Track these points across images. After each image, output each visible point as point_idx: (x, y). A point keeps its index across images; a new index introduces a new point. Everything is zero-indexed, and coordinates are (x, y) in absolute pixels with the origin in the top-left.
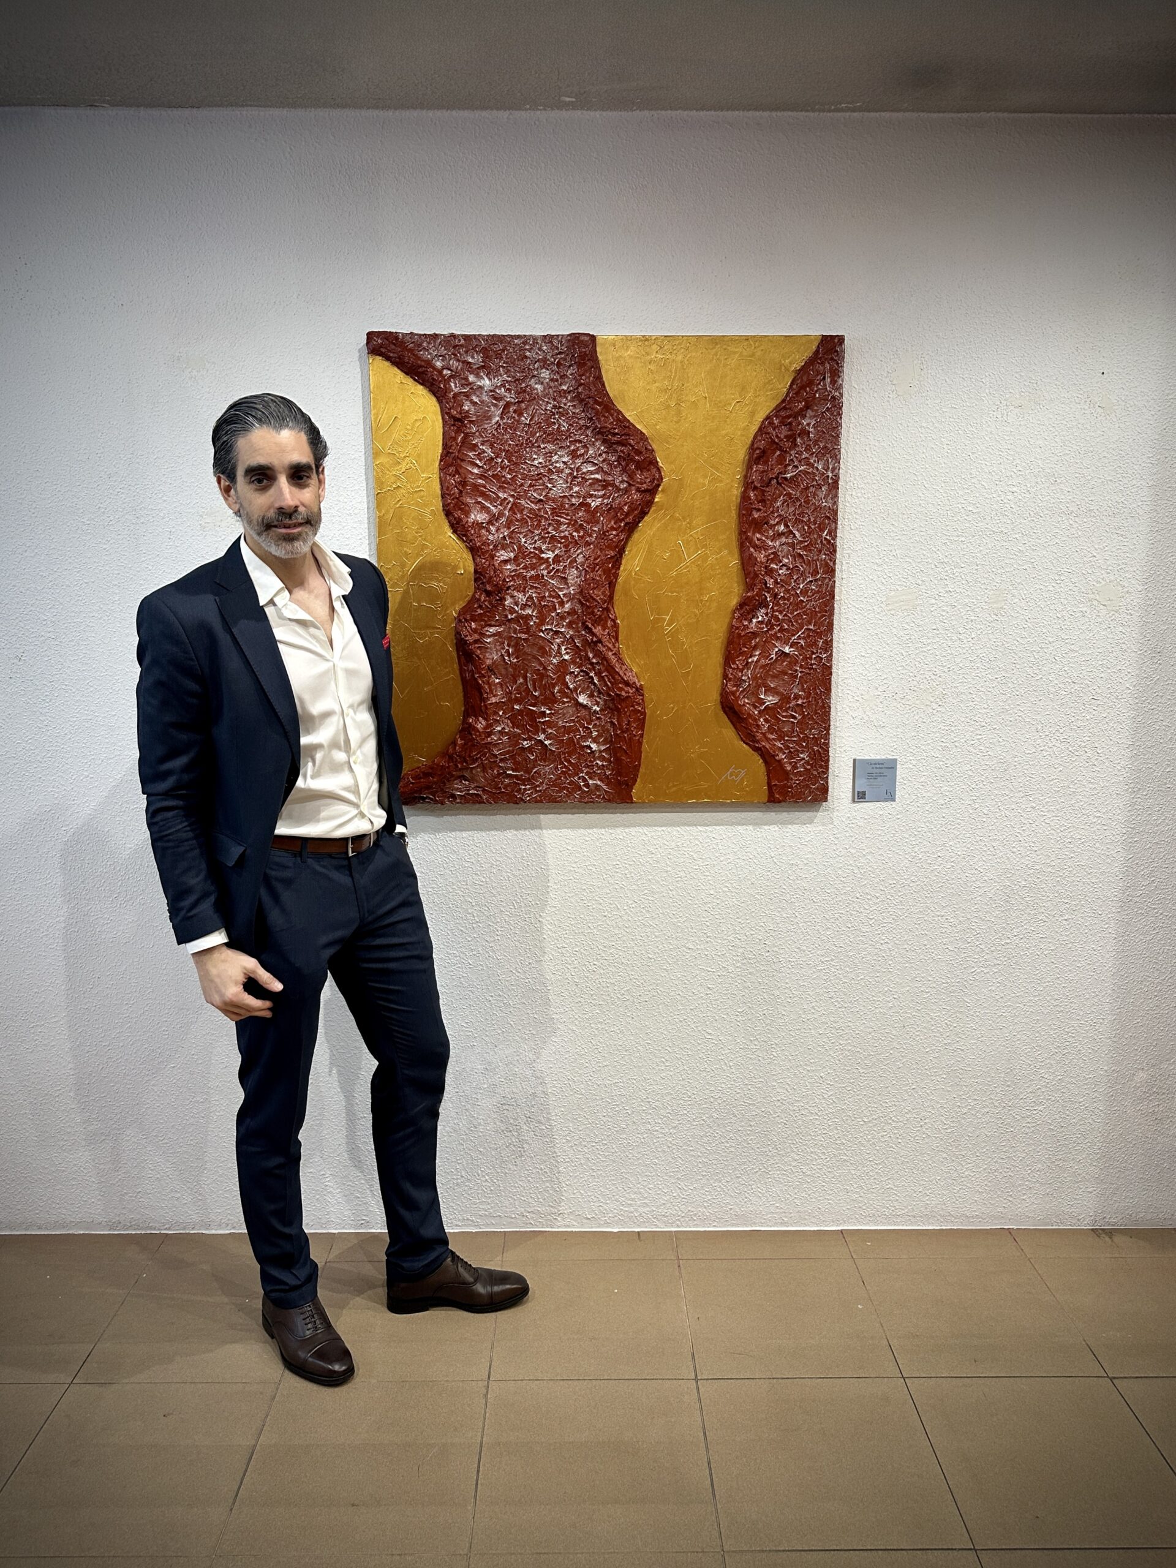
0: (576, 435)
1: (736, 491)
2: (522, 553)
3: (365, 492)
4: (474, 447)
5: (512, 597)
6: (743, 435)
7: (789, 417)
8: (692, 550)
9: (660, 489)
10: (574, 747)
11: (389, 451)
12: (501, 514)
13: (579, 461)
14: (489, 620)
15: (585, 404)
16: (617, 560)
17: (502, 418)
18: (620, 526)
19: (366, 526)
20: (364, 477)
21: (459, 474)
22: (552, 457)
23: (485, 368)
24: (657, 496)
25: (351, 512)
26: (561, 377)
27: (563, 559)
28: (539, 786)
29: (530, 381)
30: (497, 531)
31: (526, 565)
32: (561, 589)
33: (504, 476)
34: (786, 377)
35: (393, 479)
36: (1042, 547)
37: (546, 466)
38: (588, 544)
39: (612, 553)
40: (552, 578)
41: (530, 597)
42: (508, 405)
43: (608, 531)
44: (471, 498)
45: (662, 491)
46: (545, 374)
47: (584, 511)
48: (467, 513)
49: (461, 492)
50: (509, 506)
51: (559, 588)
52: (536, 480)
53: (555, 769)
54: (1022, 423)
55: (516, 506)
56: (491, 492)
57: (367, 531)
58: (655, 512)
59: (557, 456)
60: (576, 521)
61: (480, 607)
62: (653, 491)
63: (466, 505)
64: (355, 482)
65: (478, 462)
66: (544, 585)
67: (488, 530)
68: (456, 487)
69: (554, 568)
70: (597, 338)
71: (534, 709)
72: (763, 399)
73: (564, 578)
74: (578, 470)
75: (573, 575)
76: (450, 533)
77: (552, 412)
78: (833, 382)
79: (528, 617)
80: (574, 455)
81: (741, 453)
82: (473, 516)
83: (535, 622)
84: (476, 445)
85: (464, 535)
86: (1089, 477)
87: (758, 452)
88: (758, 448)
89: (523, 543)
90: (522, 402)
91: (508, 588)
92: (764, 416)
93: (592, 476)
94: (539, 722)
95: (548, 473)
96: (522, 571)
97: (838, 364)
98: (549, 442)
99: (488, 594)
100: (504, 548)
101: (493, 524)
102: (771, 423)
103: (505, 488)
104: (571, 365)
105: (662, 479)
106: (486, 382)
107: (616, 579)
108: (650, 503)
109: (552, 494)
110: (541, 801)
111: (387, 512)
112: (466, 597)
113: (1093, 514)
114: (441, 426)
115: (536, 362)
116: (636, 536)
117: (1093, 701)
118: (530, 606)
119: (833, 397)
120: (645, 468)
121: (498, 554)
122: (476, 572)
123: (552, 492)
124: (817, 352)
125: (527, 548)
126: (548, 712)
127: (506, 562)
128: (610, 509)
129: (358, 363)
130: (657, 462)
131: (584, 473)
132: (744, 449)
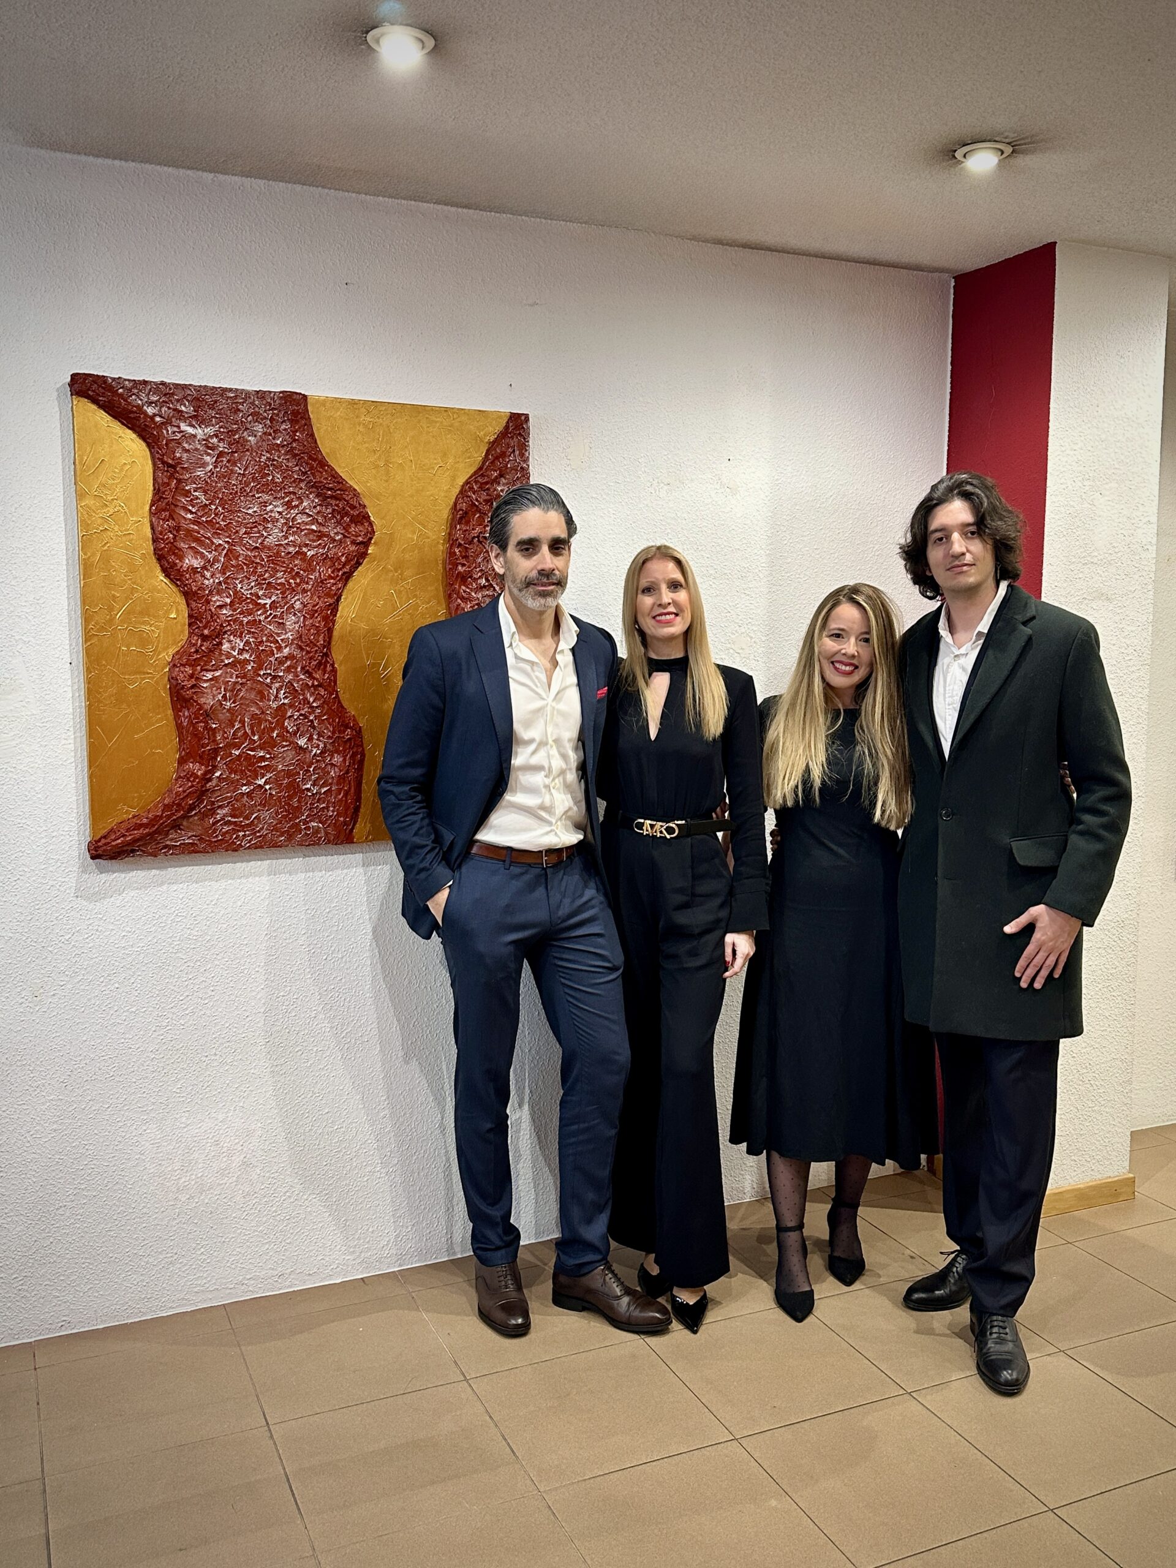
0: (290, 487)
1: (441, 548)
2: (238, 598)
3: (64, 533)
4: (187, 493)
5: (230, 641)
6: (446, 497)
7: (487, 483)
8: (404, 599)
9: (372, 542)
10: (294, 789)
11: (96, 493)
12: (216, 560)
13: (294, 512)
14: (205, 665)
15: (299, 459)
16: (334, 607)
17: (216, 467)
18: (338, 576)
19: (65, 567)
20: (62, 518)
21: (173, 519)
22: (267, 506)
23: (197, 419)
24: (370, 548)
25: (48, 553)
26: (274, 432)
27: (280, 605)
28: (259, 831)
29: (243, 433)
30: (212, 577)
31: (242, 610)
32: (278, 635)
33: (218, 523)
34: (481, 447)
35: (99, 521)
37: (261, 515)
38: (304, 591)
39: (331, 601)
40: (270, 623)
41: (247, 643)
42: (221, 455)
43: (326, 580)
44: (185, 543)
45: (374, 543)
46: (259, 428)
47: (301, 559)
48: (181, 558)
49: (175, 536)
50: (225, 552)
51: (276, 633)
52: (251, 528)
53: (276, 813)
54: (670, 498)
55: (231, 552)
56: (205, 537)
57: (65, 572)
58: (369, 562)
59: (271, 507)
60: (292, 569)
61: (197, 652)
62: (366, 544)
63: (180, 549)
64: (52, 523)
65: (190, 508)
66: (261, 631)
67: (203, 576)
68: (170, 532)
69: (271, 614)
70: (309, 397)
71: (252, 753)
72: (461, 466)
73: (283, 623)
74: (294, 519)
75: (290, 621)
76: (162, 577)
77: (265, 464)
78: (522, 455)
79: (247, 661)
80: (289, 505)
81: (445, 513)
82: (187, 561)
83: (252, 667)
84: (189, 491)
85: (177, 580)
86: (723, 546)
87: (461, 512)
88: (463, 510)
89: (239, 589)
90: (236, 452)
91: (225, 632)
92: (464, 480)
93: (308, 527)
94: (258, 766)
95: (264, 522)
96: (238, 616)
97: (524, 439)
98: (263, 492)
99: (205, 638)
100: (219, 593)
101: (208, 570)
102: (471, 488)
103: (220, 534)
104: (284, 421)
105: (374, 532)
106: (200, 432)
107: (334, 625)
108: (364, 555)
109: (268, 541)
110: (261, 847)
111: (93, 554)
112: (179, 642)
114: (152, 471)
115: (249, 415)
116: (350, 584)
118: (247, 651)
119: (522, 468)
120: (360, 522)
121: (214, 599)
122: (190, 616)
123: (267, 540)
124: (507, 427)
125: (243, 594)
126: (268, 756)
127: (221, 607)
128: (325, 559)
129: (56, 403)
130: (369, 517)
131: (299, 523)
132: (448, 510)
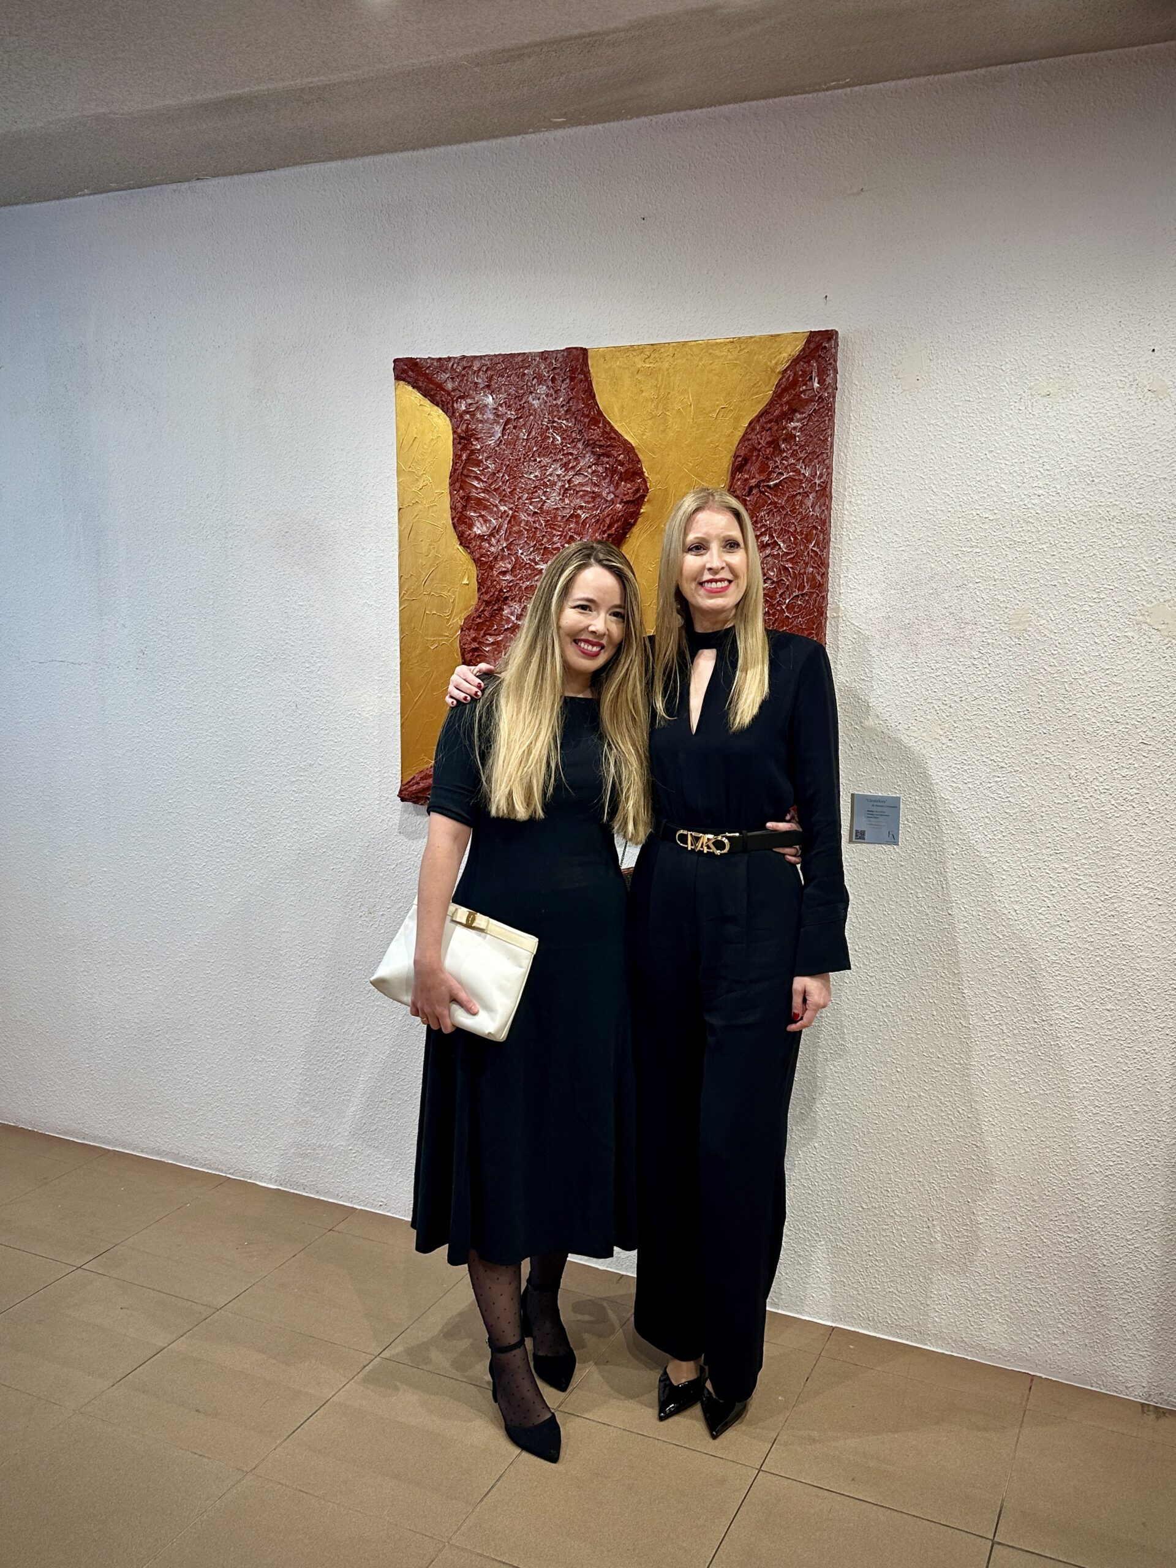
0: (568, 448)
2: (518, 565)
4: (478, 463)
5: (510, 607)
6: (729, 443)
9: (646, 500)
11: (410, 469)
12: (501, 527)
13: (571, 473)
14: (488, 629)
15: (576, 417)
17: (503, 434)
21: (463, 489)
22: (547, 470)
23: (490, 387)
24: (643, 507)
26: (556, 392)
29: (528, 397)
30: (497, 543)
31: (522, 576)
33: (504, 490)
34: (773, 379)
35: (412, 495)
36: (1076, 560)
37: (542, 479)
42: (508, 421)
44: (475, 512)
45: (648, 501)
46: (542, 389)
47: (575, 523)
48: (471, 526)
49: (467, 506)
50: (508, 519)
52: (532, 493)
54: (1050, 414)
55: (514, 519)
56: (493, 505)
58: (642, 523)
59: (551, 470)
61: (480, 616)
62: (638, 502)
63: (470, 519)
65: (482, 477)
67: (490, 543)
68: (460, 501)
70: (589, 351)
72: (749, 403)
74: (569, 481)
76: (458, 544)
77: (547, 426)
78: (824, 381)
80: (565, 466)
81: (726, 462)
82: (476, 529)
84: (481, 461)
85: (469, 547)
87: (740, 459)
88: (740, 456)
89: (519, 554)
90: (521, 417)
91: (507, 598)
92: (748, 423)
93: (584, 488)
95: (543, 486)
96: (518, 582)
97: (826, 361)
98: (544, 456)
99: (486, 604)
100: (502, 559)
101: (494, 537)
102: (754, 429)
103: (506, 501)
104: (564, 379)
105: (648, 489)
106: (490, 400)
108: (636, 515)
109: (546, 506)
111: (407, 526)
112: (469, 607)
113: (1141, 520)
114: (452, 443)
115: (533, 379)
117: (1142, 746)
119: (821, 398)
120: (631, 479)
121: (497, 566)
122: (479, 581)
123: (546, 504)
124: (804, 350)
125: (523, 560)
127: (504, 573)
128: (598, 521)
130: (643, 473)
131: (575, 485)
132: (729, 458)
